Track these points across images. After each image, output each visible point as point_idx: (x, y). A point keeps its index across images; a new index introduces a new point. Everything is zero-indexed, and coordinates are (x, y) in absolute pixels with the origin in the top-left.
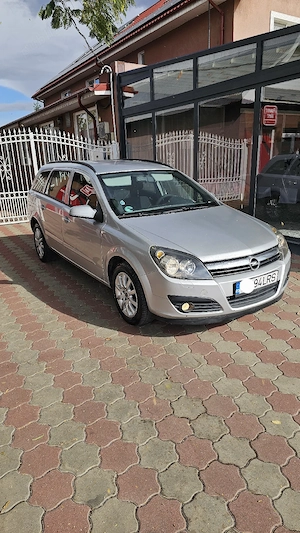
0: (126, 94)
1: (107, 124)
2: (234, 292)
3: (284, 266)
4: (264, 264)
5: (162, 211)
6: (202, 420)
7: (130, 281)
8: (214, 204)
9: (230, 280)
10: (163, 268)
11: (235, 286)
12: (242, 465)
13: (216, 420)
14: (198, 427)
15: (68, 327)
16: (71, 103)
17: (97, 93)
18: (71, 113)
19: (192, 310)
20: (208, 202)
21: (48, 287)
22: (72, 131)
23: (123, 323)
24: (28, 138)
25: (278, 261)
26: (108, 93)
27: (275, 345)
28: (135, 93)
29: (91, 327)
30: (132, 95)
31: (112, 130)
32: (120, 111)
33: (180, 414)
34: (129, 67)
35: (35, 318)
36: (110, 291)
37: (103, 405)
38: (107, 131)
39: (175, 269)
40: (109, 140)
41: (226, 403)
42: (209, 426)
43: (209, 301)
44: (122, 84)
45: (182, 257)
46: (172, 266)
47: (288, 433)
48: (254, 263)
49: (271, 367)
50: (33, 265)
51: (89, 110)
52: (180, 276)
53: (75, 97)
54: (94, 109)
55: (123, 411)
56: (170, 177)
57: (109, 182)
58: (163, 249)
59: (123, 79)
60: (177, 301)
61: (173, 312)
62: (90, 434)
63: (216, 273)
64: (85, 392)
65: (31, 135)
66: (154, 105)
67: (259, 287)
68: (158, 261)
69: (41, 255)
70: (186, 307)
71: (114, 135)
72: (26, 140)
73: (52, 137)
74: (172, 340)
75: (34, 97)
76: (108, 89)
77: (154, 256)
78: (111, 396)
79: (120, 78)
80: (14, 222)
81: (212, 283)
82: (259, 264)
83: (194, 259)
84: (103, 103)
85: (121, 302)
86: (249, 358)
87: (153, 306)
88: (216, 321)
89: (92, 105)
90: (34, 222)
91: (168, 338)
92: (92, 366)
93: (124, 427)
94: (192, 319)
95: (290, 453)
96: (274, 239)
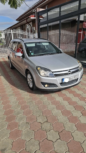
0: (40, 18)
1: (34, 28)
2: (62, 82)
3: (80, 74)
4: (73, 72)
5: (43, 55)
6: (45, 124)
7: (31, 77)
8: (61, 53)
9: (61, 78)
10: (39, 73)
11: (63, 80)
12: (54, 141)
13: (50, 124)
14: (43, 126)
15: (13, 90)
16: (24, 21)
17: (31, 18)
18: (25, 24)
19: (48, 87)
20: (59, 52)
21: (10, 77)
22: (25, 30)
23: (29, 89)
24: (11, 32)
25: (78, 72)
26: (35, 18)
27: (75, 99)
28: (43, 18)
29: (19, 90)
30: (42, 19)
31: (36, 29)
32: (38, 24)
33: (38, 121)
34: (41, 10)
35: (4, 86)
36: (26, 79)
37: (16, 116)
38: (34, 30)
39: (44, 74)
40: (35, 32)
41: (54, 118)
42: (47, 126)
43: (54, 84)
44: (39, 15)
45: (46, 70)
46: (42, 73)
47: (72, 131)
48: (70, 72)
49: (72, 106)
50: (8, 70)
51: (30, 23)
52: (44, 76)
53: (25, 19)
54: (31, 23)
55: (21, 119)
56: (48, 44)
57: (28, 45)
58: (40, 67)
59: (39, 13)
60: (44, 84)
61: (42, 87)
62: (9, 126)
63: (56, 75)
64: (11, 111)
65: (12, 31)
66: (48, 22)
67: (71, 80)
68: (38, 71)
69: (11, 67)
70: (46, 86)
71: (36, 31)
72: (10, 33)
73: (19, 32)
74: (43, 96)
75: (16, 20)
76: (35, 17)
77: (37, 69)
78: (18, 113)
79: (38, 13)
80: (2, 57)
81: (55, 78)
82: (71, 73)
83: (50, 71)
84: (33, 21)
85: (29, 83)
86: (66, 103)
87: (37, 85)
88: (56, 91)
89: (30, 22)
90: (9, 57)
91: (41, 95)
92: (16, 103)
93: (20, 124)
94: (48, 89)
95: (71, 138)
96: (77, 64)
